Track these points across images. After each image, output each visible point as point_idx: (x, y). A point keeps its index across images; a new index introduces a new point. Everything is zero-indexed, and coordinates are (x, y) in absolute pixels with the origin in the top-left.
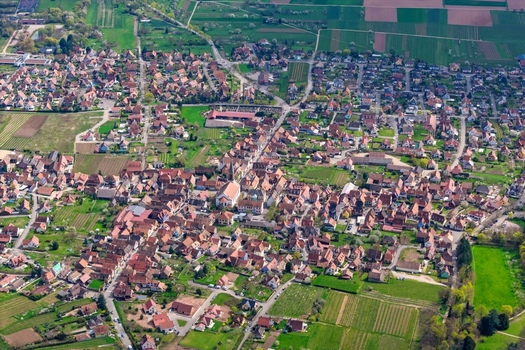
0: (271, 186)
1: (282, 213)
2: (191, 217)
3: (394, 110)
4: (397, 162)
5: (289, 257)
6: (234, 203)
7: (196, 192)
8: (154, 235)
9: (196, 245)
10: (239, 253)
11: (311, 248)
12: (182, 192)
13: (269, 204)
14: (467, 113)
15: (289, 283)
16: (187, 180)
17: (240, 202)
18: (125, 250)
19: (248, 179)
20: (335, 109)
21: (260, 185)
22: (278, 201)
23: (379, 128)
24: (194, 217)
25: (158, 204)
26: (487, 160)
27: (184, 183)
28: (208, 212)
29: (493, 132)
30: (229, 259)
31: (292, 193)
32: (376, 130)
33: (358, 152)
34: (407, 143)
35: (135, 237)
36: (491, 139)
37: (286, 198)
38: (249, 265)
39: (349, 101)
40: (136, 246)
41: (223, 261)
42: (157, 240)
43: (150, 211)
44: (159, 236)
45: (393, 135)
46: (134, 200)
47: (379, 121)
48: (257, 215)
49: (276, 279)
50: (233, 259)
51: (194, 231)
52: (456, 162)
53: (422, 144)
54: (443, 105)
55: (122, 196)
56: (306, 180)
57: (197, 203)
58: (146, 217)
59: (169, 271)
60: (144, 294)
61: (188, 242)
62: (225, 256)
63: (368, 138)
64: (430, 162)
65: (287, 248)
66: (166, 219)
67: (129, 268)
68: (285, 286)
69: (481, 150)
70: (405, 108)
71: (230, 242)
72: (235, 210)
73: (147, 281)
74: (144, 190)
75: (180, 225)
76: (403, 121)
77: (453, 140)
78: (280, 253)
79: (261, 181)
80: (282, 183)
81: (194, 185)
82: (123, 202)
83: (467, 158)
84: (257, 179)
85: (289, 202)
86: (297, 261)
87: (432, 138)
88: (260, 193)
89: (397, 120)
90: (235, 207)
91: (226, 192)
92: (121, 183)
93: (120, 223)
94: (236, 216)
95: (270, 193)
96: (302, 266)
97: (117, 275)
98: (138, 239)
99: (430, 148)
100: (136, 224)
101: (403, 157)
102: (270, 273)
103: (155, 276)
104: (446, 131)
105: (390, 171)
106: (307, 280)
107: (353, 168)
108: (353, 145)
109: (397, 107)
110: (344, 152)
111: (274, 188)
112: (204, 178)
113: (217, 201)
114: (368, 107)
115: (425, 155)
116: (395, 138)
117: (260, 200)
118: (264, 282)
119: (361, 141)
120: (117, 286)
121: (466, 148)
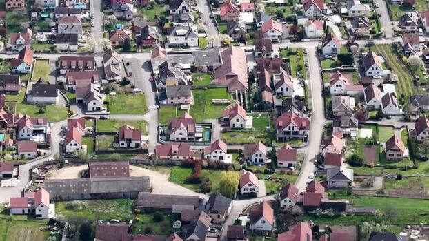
3: (142, 40)
4: (162, 184)
14: (320, 32)
23: (106, 92)
26: (383, 157)
29: (388, 80)
32: (100, 99)
33: (60, 164)
34: (181, 132)
36: (386, 100)
39: (25, 24)
45: (143, 109)
47: (104, 73)
52: (309, 172)
53: (217, 128)
54: (258, 16)
63: (83, 122)
64: (245, 180)
69: (366, 133)
70: (165, 32)
76: (164, 70)
77: (294, 112)
83: (335, 159)
87: (241, 110)
89: (148, 66)
99: (240, 137)
101: (176, 169)
104: (273, 88)
105: (147, 211)
107: (51, 211)
108: (46, 146)
109: (145, 31)
110: (25, 168)
114: (72, 39)
115: (228, 159)
116: (151, 116)
119: (67, 134)
121: (329, 130)
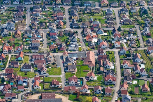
3: (60, 48)
4: (66, 101)
14: (120, 46)
20: (10, 52)
23: (48, 67)
26: (141, 91)
29: (142, 63)
32: (45, 70)
33: (32, 93)
34: (73, 82)
36: (142, 70)
39: (21, 43)
45: (60, 73)
47: (47, 60)
52: (116, 96)
53: (85, 80)
54: (99, 40)
63: (39, 78)
64: (94, 99)
69: (135, 82)
70: (68, 46)
76: (67, 59)
77: (111, 75)
83: (125, 92)
87: (93, 74)
89: (62, 57)
99: (92, 83)
101: (71, 95)
104: (104, 66)
108: (27, 87)
109: (61, 45)
110: (20, 95)
114: (37, 48)
115: (88, 92)
116: (62, 76)
119: (34, 82)
121: (122, 81)
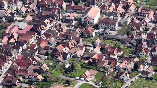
0: (124, 11)
1: (132, 29)
2: (62, 31)
5: (136, 60)
6: (95, 22)
7: (67, 14)
8: (35, 43)
9: (66, 50)
10: (99, 56)
11: (153, 54)
12: (56, 13)
13: (122, 23)
15: (136, 78)
16: (59, 6)
17: (100, 21)
18: (12, 53)
19: (106, 5)
21: (115, 10)
22: (129, 21)
24: (64, 31)
25: (37, 21)
27: (57, 7)
28: (75, 28)
30: (91, 60)
31: (140, 15)
35: (19, 44)
37: (135, 19)
38: (106, 64)
40: (21, 50)
41: (86, 62)
42: (36, 47)
43: (32, 26)
44: (38, 44)
46: (18, 19)
48: (112, 30)
49: (126, 75)
50: (94, 60)
51: (65, 41)
55: (9, 15)
56: (151, 6)
57: (67, 21)
58: (28, 30)
59: (45, 67)
60: (26, 83)
61: (60, 47)
62: (88, 58)
65: (135, 53)
66: (43, 32)
67: (15, 64)
68: (133, 79)
71: (92, 49)
72: (96, 27)
73: (29, 74)
74: (27, 11)
75: (54, 36)
78: (130, 57)
79: (116, 7)
80: (132, 8)
81: (65, 9)
82: (10, 20)
84: (113, 5)
85: (138, 21)
86: (143, 62)
88: (115, 15)
90: (96, 25)
91: (90, 14)
92: (9, 7)
93: (8, 34)
94: (97, 31)
95: (123, 15)
96: (146, 66)
97: (6, 70)
98: (22, 45)
100: (20, 35)
102: (122, 70)
103: (34, 71)
106: (150, 75)
111: (126, 12)
112: (73, 4)
113: (83, 20)
117: (115, 20)
118: (117, 77)
120: (6, 77)
